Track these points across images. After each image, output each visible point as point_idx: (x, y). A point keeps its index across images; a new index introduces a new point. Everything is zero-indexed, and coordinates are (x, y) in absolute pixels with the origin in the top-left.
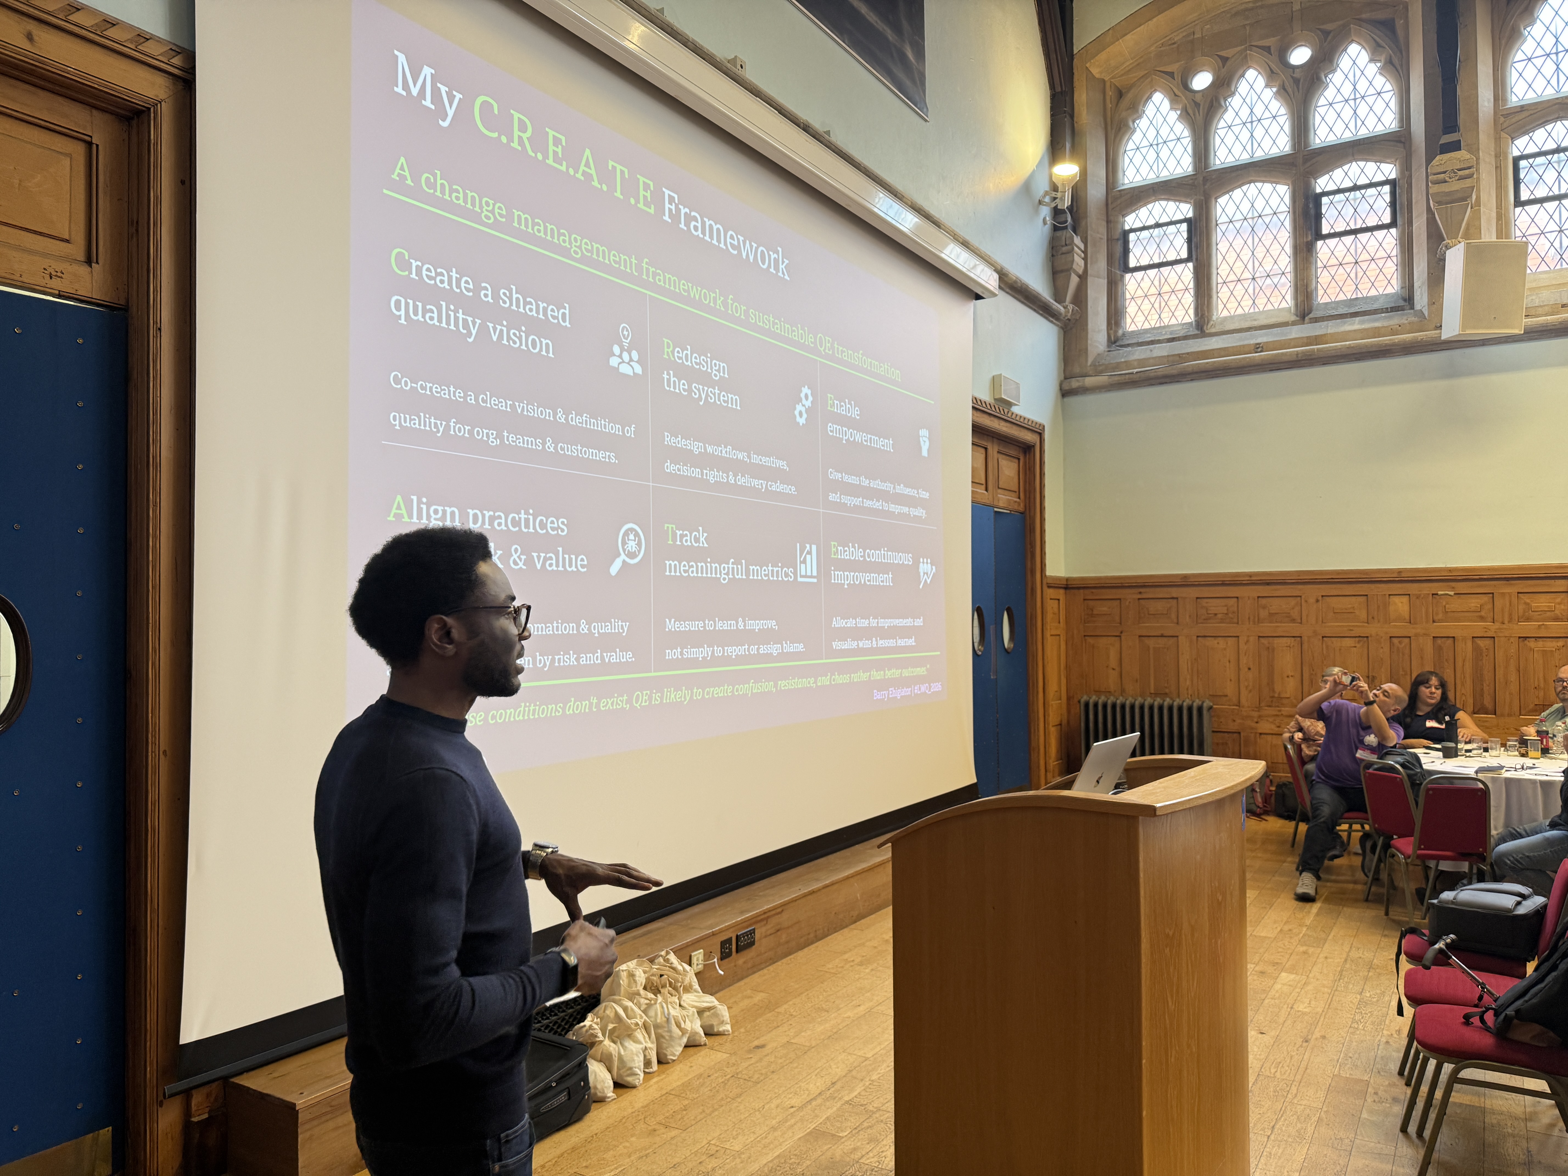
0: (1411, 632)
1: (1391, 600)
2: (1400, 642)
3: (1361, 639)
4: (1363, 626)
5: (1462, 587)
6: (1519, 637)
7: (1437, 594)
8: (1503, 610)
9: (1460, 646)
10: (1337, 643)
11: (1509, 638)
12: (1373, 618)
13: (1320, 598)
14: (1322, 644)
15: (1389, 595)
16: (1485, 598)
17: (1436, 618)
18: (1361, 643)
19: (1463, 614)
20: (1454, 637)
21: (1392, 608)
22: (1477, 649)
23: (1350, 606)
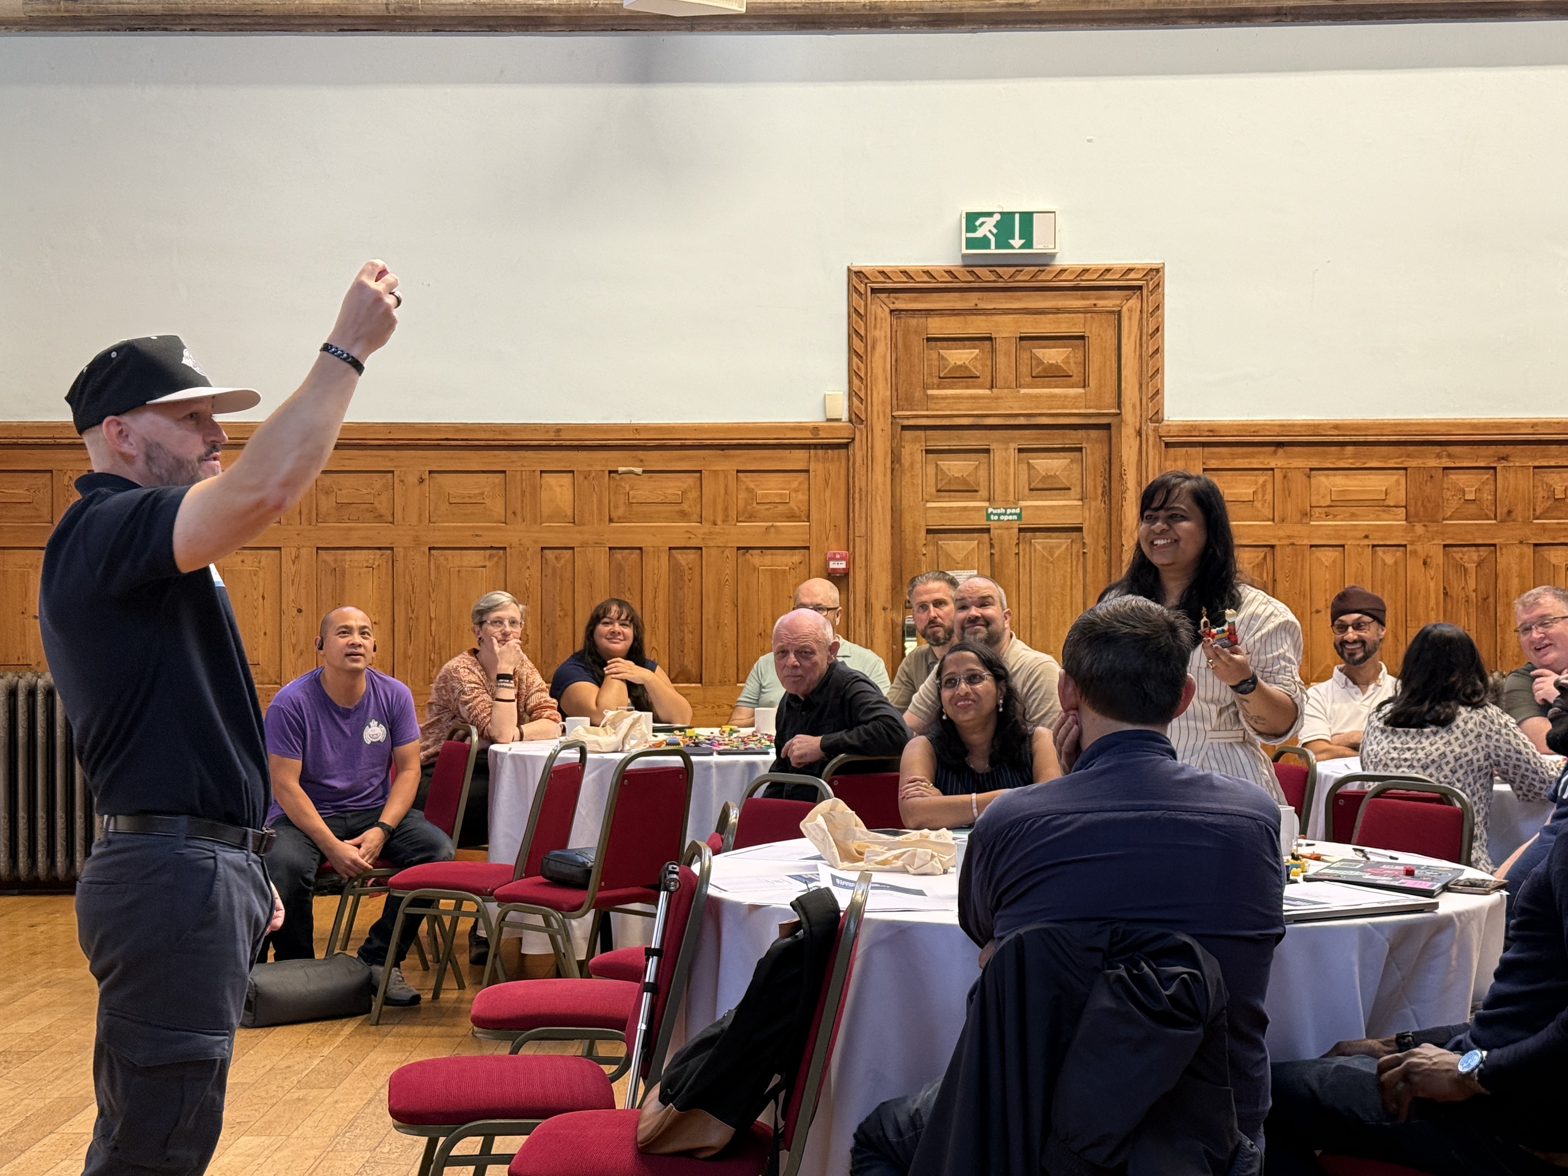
0: (573, 538)
1: (543, 481)
2: (556, 557)
3: (494, 552)
4: (499, 529)
5: (656, 461)
6: (739, 548)
7: (616, 472)
8: (714, 501)
9: (650, 562)
10: (455, 559)
11: (722, 548)
12: (514, 513)
13: (426, 476)
14: (429, 560)
15: (542, 472)
16: (690, 480)
17: (613, 515)
18: (496, 559)
19: (653, 508)
20: (641, 549)
21: (544, 495)
22: (675, 568)
23: (477, 491)
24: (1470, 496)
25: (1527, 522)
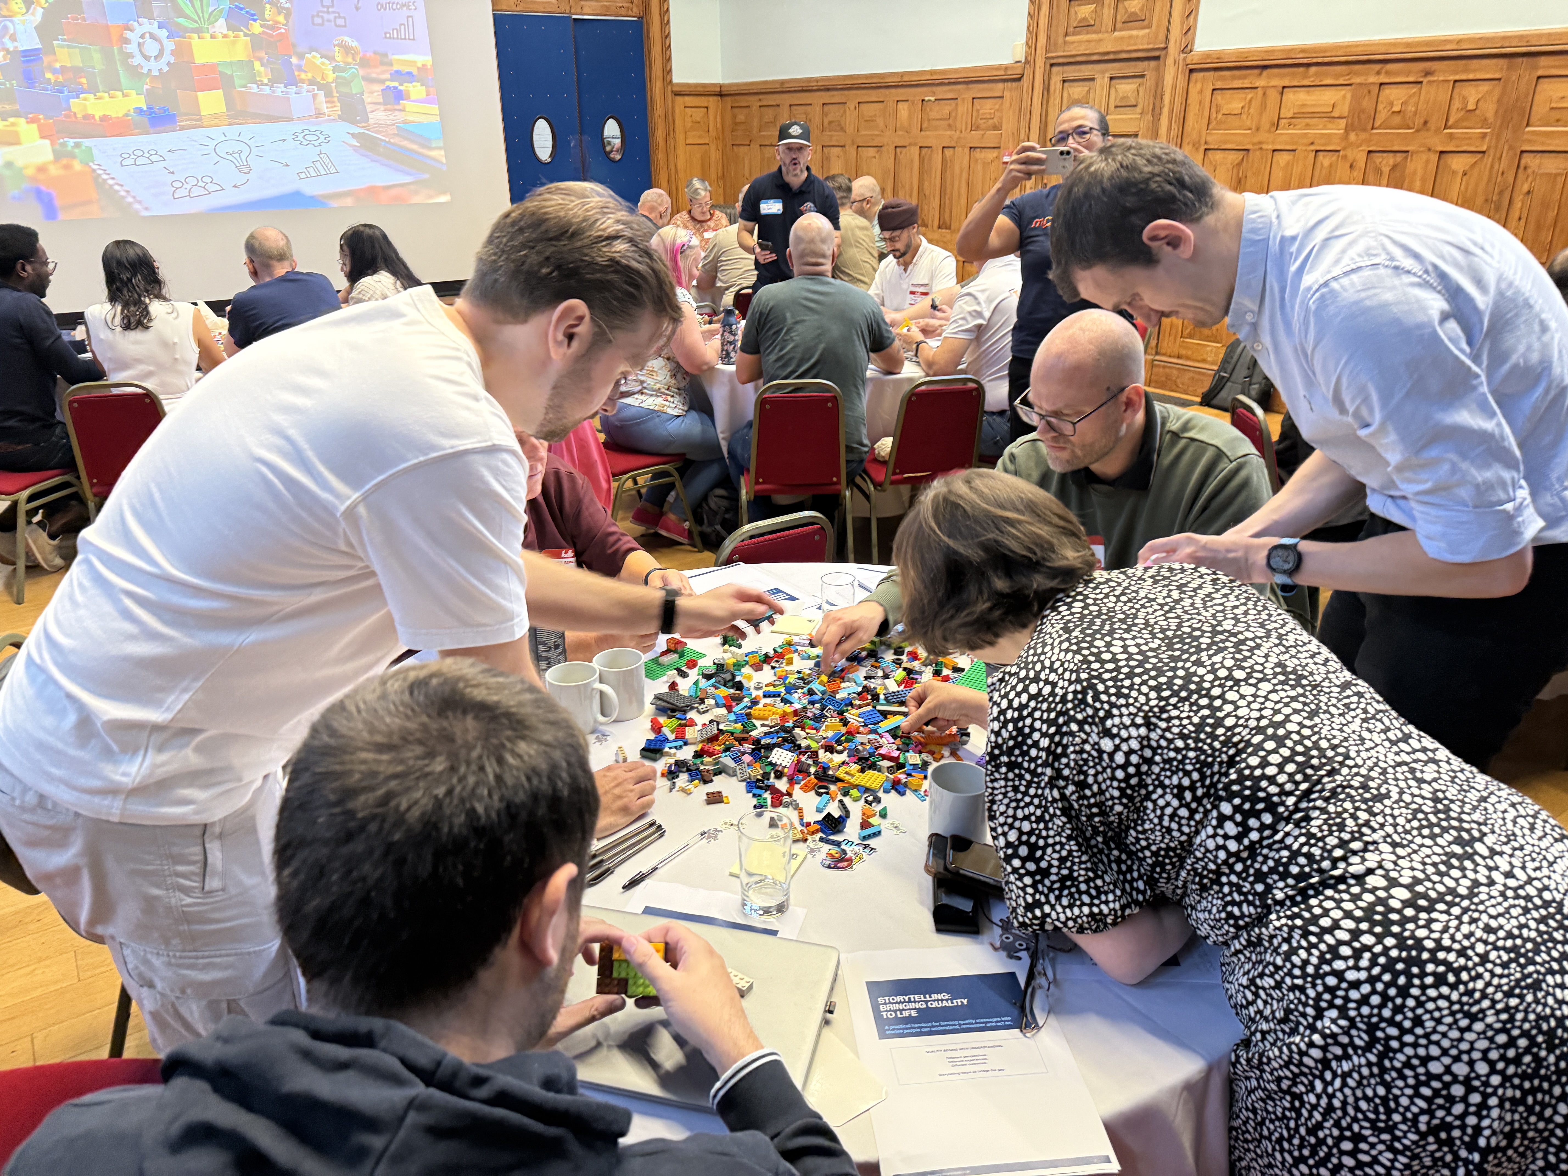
1: (898, 106)
3: (879, 149)
6: (970, 147)
7: (925, 100)
8: (962, 117)
9: (934, 156)
10: (865, 153)
11: (963, 147)
12: (886, 126)
13: (857, 105)
14: (857, 154)
15: (897, 101)
16: (952, 105)
17: (922, 126)
19: (938, 123)
20: (932, 147)
22: (944, 161)
23: (874, 113)
24: (1396, 108)
25: (1438, 131)
